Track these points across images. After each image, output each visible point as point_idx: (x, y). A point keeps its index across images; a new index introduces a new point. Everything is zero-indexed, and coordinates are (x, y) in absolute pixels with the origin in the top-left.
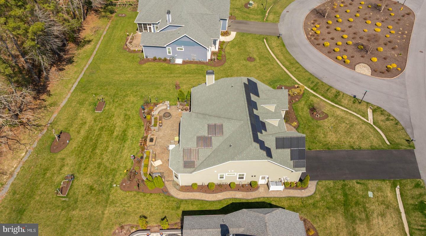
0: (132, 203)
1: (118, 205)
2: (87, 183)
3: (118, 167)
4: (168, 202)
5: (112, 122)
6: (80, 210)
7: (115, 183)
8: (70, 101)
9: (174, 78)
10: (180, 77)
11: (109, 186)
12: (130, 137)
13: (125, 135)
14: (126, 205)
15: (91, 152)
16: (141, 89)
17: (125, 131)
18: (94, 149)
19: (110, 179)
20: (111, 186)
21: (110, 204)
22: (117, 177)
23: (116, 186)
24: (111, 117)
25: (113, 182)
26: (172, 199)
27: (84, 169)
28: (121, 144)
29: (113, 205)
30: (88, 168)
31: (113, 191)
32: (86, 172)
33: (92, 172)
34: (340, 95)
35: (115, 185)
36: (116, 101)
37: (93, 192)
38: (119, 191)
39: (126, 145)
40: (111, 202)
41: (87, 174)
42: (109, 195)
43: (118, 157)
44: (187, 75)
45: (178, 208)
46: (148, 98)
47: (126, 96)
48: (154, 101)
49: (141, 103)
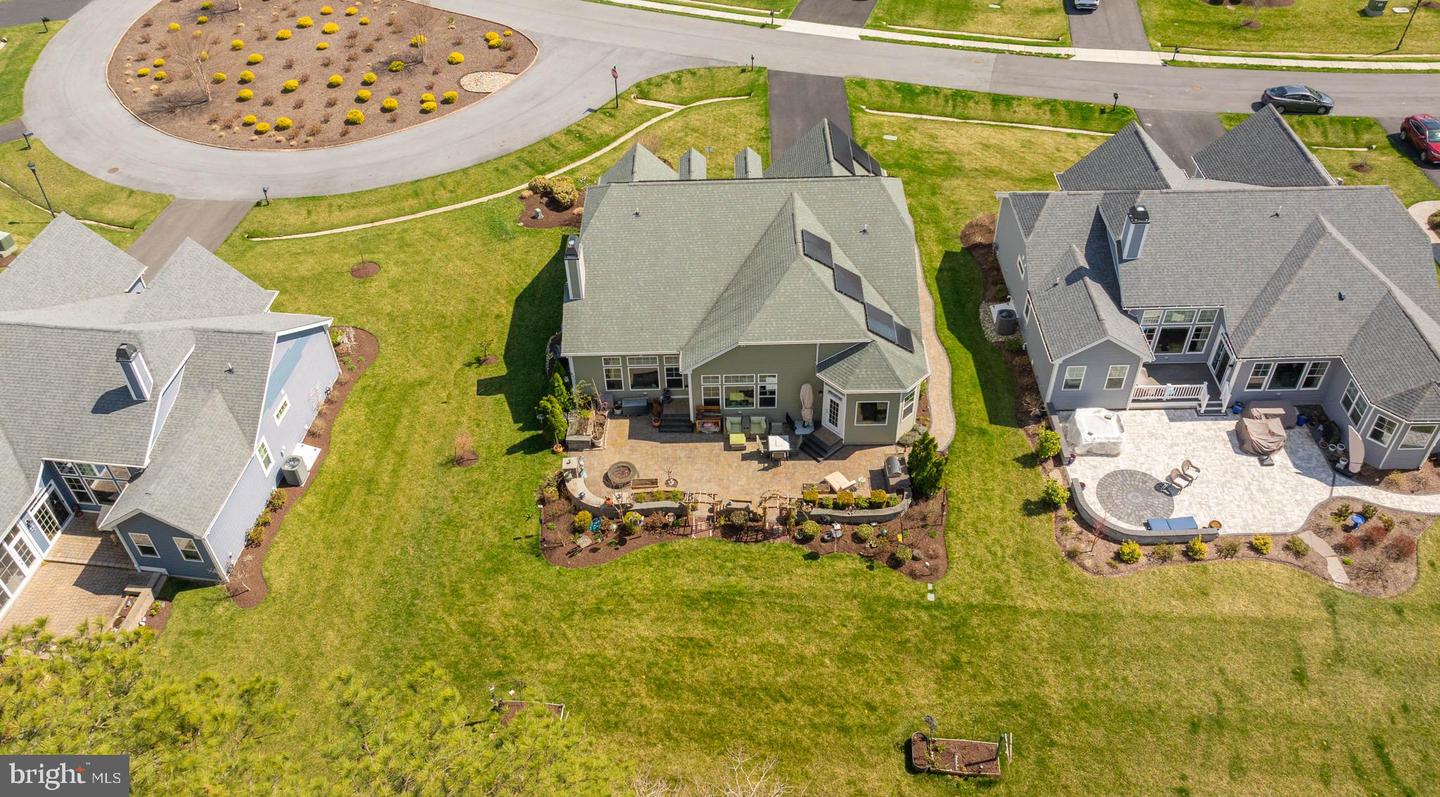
0: (989, 540)
1: (1001, 577)
2: (932, 685)
3: (855, 597)
4: (967, 453)
5: (628, 654)
6: (1043, 682)
7: (923, 596)
9: (403, 472)
10: (401, 455)
11: (936, 613)
12: (718, 580)
13: (708, 595)
14: (1000, 553)
15: (788, 701)
16: (446, 580)
17: (689, 601)
18: (780, 696)
19: (908, 614)
20: (938, 605)
21: (1004, 598)
22: (897, 594)
23: (931, 592)
24: (603, 668)
25: (919, 603)
26: (958, 444)
27: (872, 708)
28: (753, 604)
29: (1006, 589)
30: (864, 698)
31: (954, 597)
32: (884, 702)
33: (881, 680)
34: (577, 131)
35: (931, 597)
36: (498, 664)
37: (964, 658)
38: (949, 579)
39: (758, 588)
40: (994, 596)
41: (895, 694)
42: (971, 607)
43: (811, 605)
44: (401, 432)
45: (983, 432)
46: (505, 547)
47: (475, 631)
48: (533, 527)
49: (532, 568)
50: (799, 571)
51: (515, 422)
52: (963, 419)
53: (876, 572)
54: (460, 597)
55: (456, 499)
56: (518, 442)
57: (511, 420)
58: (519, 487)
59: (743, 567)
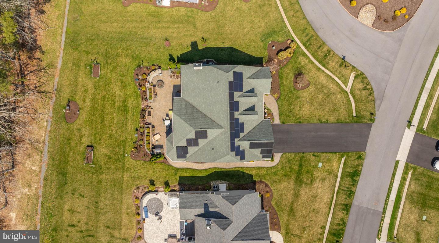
0: (142, 170)
1: (132, 171)
2: (105, 153)
3: (126, 139)
4: (168, 169)
5: (111, 90)
6: (106, 175)
7: (127, 154)
8: (65, 62)
9: (163, 29)
10: (169, 27)
11: (122, 156)
12: (130, 108)
13: (126, 106)
14: (138, 172)
15: (101, 123)
16: (131, 46)
17: (125, 101)
18: (102, 121)
19: (122, 149)
20: (124, 156)
21: (126, 171)
22: (127, 148)
23: (128, 155)
24: (109, 85)
25: (125, 152)
26: (171, 167)
27: (100, 140)
28: (124, 116)
29: (129, 171)
30: (102, 139)
31: (126, 160)
32: (101, 142)
33: (106, 142)
34: (330, 54)
35: (126, 155)
36: (109, 62)
37: (111, 160)
38: (131, 160)
39: (128, 117)
40: (127, 169)
41: (103, 145)
42: (124, 163)
43: (124, 129)
44: (176, 25)
45: (176, 174)
46: (140, 59)
47: (117, 56)
48: (146, 64)
49: (134, 66)
50: (133, 126)
51: (180, 55)
52: (180, 170)
53: (133, 144)
54: (126, 51)
55: (154, 44)
56: (173, 56)
57: (181, 53)
58: (159, 59)
59: (134, 114)
